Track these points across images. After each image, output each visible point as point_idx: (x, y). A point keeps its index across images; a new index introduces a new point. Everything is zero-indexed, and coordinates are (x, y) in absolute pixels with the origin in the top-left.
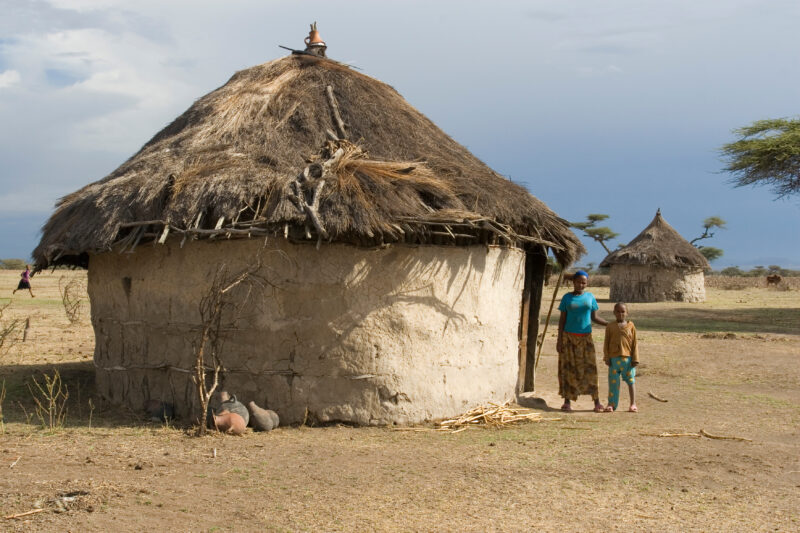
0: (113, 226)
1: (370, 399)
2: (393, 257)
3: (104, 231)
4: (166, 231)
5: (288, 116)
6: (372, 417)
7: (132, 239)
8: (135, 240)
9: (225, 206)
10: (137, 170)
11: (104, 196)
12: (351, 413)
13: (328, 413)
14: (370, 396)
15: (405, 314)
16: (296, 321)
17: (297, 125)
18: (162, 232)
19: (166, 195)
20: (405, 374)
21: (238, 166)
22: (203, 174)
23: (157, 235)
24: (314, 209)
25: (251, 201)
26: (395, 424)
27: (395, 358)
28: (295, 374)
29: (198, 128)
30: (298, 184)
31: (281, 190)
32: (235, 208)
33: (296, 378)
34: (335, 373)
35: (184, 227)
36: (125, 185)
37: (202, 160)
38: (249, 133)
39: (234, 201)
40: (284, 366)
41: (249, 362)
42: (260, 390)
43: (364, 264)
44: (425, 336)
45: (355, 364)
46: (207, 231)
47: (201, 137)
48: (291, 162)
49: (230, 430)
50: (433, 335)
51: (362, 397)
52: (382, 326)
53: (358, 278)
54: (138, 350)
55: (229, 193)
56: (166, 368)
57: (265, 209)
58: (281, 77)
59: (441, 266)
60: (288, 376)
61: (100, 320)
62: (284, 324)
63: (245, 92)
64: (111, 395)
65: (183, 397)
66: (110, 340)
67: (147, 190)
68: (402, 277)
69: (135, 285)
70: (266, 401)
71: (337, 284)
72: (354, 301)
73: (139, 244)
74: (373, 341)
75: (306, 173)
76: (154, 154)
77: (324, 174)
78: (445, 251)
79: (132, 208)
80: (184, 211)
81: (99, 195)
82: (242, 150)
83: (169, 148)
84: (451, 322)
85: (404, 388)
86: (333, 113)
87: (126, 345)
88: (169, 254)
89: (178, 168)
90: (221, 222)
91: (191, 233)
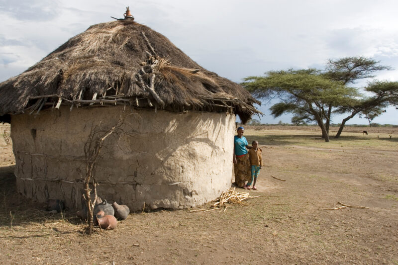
0: (25, 98)
1: (179, 195)
2: (190, 118)
3: (20, 101)
4: (60, 101)
5: (124, 43)
6: (180, 205)
7: (37, 106)
8: (39, 107)
9: (97, 87)
10: (39, 68)
11: (19, 81)
12: (169, 203)
13: (156, 205)
14: (179, 193)
15: (196, 149)
16: (138, 154)
17: (130, 47)
18: (57, 102)
19: (59, 80)
20: (195, 180)
21: (102, 65)
22: (81, 69)
23: (54, 104)
24: (152, 89)
25: (113, 84)
26: (191, 207)
27: (191, 172)
28: (137, 184)
29: (75, 47)
30: (140, 76)
31: (130, 79)
32: (103, 88)
33: (138, 186)
34: (160, 182)
35: (71, 99)
36: (32, 75)
37: (79, 63)
38: (105, 50)
39: (103, 83)
40: (131, 179)
41: (110, 177)
42: (116, 193)
43: (174, 121)
44: (204, 160)
45: (171, 177)
46: (88, 101)
47: (76, 52)
48: (132, 65)
49: (109, 227)
50: (207, 159)
51: (175, 195)
52: (185, 156)
53: (172, 129)
54: (41, 170)
55: (99, 79)
56: (59, 181)
57: (121, 89)
58: (116, 28)
59: (211, 123)
60: (133, 185)
61: (18, 152)
62: (131, 155)
63: (98, 32)
64: (25, 192)
65: (70, 198)
66: (24, 163)
67: (46, 78)
68: (193, 128)
69: (39, 133)
70: (120, 199)
71: (161, 133)
72: (170, 142)
73: (41, 110)
74: (180, 164)
75: (143, 70)
76: (49, 60)
77: (153, 72)
78: (213, 115)
79: (36, 88)
80: (71, 89)
81: (16, 81)
82: (102, 58)
83: (58, 57)
84: (214, 152)
85: (196, 188)
86: (147, 44)
87: (34, 167)
88: (60, 116)
89: (65, 66)
90: (95, 96)
91: (77, 102)
